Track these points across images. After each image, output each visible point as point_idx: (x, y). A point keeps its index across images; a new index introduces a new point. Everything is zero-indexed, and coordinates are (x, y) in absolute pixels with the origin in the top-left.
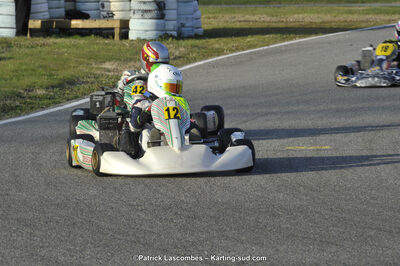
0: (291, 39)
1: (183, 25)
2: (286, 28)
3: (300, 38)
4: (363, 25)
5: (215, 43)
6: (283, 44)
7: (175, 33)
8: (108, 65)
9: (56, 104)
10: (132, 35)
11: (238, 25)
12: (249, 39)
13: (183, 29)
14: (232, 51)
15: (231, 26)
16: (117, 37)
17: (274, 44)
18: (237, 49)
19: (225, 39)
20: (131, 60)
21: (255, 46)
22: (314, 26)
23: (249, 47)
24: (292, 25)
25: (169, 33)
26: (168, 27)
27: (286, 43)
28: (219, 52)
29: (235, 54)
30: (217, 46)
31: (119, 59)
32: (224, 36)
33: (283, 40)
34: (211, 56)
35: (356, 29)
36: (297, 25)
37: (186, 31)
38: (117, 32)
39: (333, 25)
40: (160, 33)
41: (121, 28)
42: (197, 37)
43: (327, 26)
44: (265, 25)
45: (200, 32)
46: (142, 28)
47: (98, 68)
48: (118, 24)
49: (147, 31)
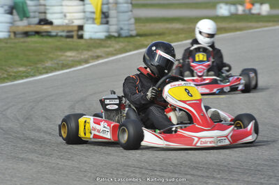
1: (122, 29)
7: (116, 34)
8: (69, 54)
10: (87, 35)
13: (122, 31)
16: (75, 37)
25: (112, 34)
26: (111, 30)
31: (77, 50)
37: (124, 33)
38: (75, 34)
40: (106, 34)
41: (78, 32)
45: (134, 33)
47: (62, 56)
48: (76, 28)
49: (96, 32)
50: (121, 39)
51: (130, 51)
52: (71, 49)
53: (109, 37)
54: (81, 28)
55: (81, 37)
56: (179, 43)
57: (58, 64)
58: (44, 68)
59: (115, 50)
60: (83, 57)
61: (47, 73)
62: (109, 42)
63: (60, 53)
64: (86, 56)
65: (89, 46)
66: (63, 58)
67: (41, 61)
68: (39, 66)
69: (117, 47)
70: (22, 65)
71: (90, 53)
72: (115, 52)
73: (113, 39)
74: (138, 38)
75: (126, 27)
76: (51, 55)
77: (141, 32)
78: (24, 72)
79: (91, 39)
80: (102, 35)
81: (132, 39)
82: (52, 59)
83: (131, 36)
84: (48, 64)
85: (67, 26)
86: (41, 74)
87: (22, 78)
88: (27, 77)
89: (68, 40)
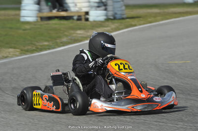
1: (116, 14)
7: (112, 18)
8: (79, 32)
9: (54, 48)
14: (140, 25)
16: (83, 20)
26: (109, 15)
30: (133, 23)
37: (118, 16)
38: (83, 17)
40: (105, 17)
45: (124, 16)
47: (74, 33)
48: (84, 14)
49: (98, 16)
50: (116, 21)
51: (122, 29)
52: (80, 29)
53: (108, 20)
54: (87, 13)
55: (87, 20)
56: (157, 23)
57: (71, 39)
58: (61, 43)
59: (112, 29)
60: (89, 34)
61: (63, 46)
62: (107, 23)
63: (72, 32)
65: (93, 27)
66: (74, 35)
67: (59, 37)
68: (58, 41)
69: (113, 26)
70: (46, 41)
72: (111, 30)
73: (110, 21)
74: (128, 20)
75: (119, 13)
76: (66, 33)
77: (130, 16)
78: (48, 45)
79: (94, 21)
80: (102, 18)
81: (123, 21)
82: (67, 36)
83: (123, 19)
84: (65, 39)
85: (77, 12)
86: (59, 46)
87: (46, 49)
88: (49, 49)
89: (79, 22)
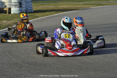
0: (59, 13)
1: (27, 9)
2: (58, 10)
3: (62, 12)
4: (81, 8)
5: (37, 14)
6: (57, 14)
7: (25, 12)
8: (4, 22)
10: (12, 13)
11: (44, 9)
12: (47, 13)
13: (27, 10)
14: (41, 17)
15: (42, 9)
16: (7, 13)
17: (54, 14)
18: (43, 16)
19: (40, 13)
20: (11, 20)
21: (48, 15)
22: (66, 9)
23: (47, 15)
24: (60, 9)
25: (23, 11)
26: (23, 10)
27: (58, 14)
28: (38, 17)
29: (42, 18)
30: (37, 15)
31: (7, 20)
32: (40, 12)
33: (57, 13)
34: (35, 18)
35: (79, 9)
36: (61, 9)
39: (72, 9)
40: (20, 12)
41: (9, 10)
42: (32, 13)
43: (70, 9)
44: (52, 9)
45: (32, 11)
46: (15, 10)
55: (10, 13)
60: (9, 23)
64: (11, 23)
71: (13, 21)
75: (29, 9)
79: (14, 14)
